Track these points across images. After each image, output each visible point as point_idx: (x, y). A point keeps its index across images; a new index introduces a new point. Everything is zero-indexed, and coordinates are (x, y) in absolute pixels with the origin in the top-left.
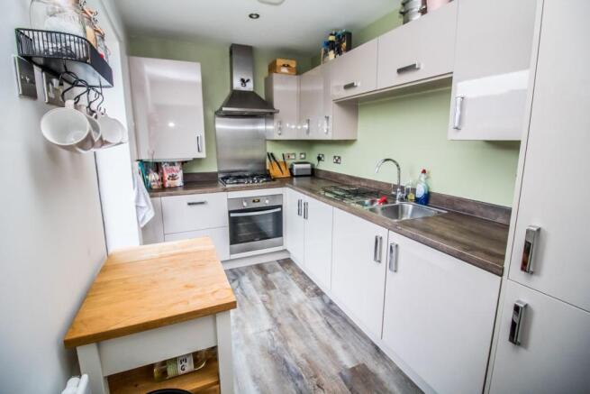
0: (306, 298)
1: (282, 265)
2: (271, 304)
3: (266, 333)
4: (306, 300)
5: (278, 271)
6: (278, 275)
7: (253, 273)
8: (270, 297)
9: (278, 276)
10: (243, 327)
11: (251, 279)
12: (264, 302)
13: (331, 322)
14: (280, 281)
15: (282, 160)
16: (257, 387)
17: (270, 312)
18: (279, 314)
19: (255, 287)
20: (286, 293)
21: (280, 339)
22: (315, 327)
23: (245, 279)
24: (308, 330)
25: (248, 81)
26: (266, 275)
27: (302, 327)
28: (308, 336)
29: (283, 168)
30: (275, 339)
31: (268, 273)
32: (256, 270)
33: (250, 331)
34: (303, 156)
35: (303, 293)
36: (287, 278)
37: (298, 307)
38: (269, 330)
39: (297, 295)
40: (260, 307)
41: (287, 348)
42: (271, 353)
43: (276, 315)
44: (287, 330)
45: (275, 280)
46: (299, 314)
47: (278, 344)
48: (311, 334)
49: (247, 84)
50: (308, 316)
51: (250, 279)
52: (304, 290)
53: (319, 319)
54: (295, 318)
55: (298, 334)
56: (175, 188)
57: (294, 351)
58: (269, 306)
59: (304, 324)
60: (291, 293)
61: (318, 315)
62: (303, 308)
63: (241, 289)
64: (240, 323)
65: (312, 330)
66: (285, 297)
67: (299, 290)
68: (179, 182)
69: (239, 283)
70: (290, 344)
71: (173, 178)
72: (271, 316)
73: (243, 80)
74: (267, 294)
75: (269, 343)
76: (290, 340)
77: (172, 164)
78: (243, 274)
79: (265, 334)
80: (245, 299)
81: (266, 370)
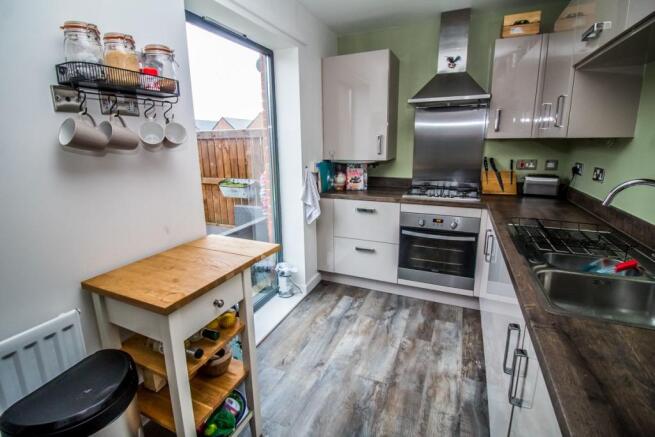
0: (459, 373)
1: (465, 316)
2: (407, 355)
3: (371, 383)
4: (455, 377)
5: (454, 321)
6: (449, 326)
7: (420, 312)
8: (414, 347)
9: (447, 328)
10: (356, 362)
11: (412, 315)
12: (401, 348)
13: (465, 426)
14: (445, 335)
15: (508, 168)
16: (312, 430)
17: (397, 362)
18: (405, 371)
19: (407, 327)
20: (438, 354)
21: (379, 400)
22: (434, 417)
23: (405, 313)
24: (421, 413)
25: (458, 58)
26: (433, 319)
27: (418, 406)
28: (414, 420)
29: (506, 181)
30: (374, 397)
31: (438, 317)
32: (426, 308)
33: (359, 371)
34: (551, 165)
35: (460, 364)
36: (457, 336)
37: (436, 378)
38: (377, 383)
39: (451, 363)
40: (393, 352)
41: (376, 416)
42: (356, 407)
43: (401, 371)
44: (396, 397)
45: (439, 331)
46: (430, 388)
47: (373, 404)
48: (421, 421)
49: (457, 63)
50: (440, 397)
51: (410, 315)
52: (465, 363)
53: (451, 411)
54: (420, 389)
55: (405, 410)
56: (355, 192)
57: (381, 426)
58: (402, 357)
59: (423, 402)
60: (443, 356)
61: (454, 405)
62: (443, 384)
63: (391, 322)
64: (357, 356)
65: (426, 417)
66: (432, 357)
67: (460, 358)
68: (361, 186)
69: (395, 314)
70: (383, 414)
71: (355, 180)
72: (395, 369)
73: (451, 60)
74: (414, 341)
75: (363, 397)
76: (388, 410)
77: (358, 166)
78: (407, 306)
79: (368, 384)
80: (384, 335)
81: (334, 420)
